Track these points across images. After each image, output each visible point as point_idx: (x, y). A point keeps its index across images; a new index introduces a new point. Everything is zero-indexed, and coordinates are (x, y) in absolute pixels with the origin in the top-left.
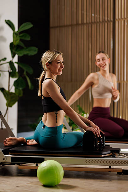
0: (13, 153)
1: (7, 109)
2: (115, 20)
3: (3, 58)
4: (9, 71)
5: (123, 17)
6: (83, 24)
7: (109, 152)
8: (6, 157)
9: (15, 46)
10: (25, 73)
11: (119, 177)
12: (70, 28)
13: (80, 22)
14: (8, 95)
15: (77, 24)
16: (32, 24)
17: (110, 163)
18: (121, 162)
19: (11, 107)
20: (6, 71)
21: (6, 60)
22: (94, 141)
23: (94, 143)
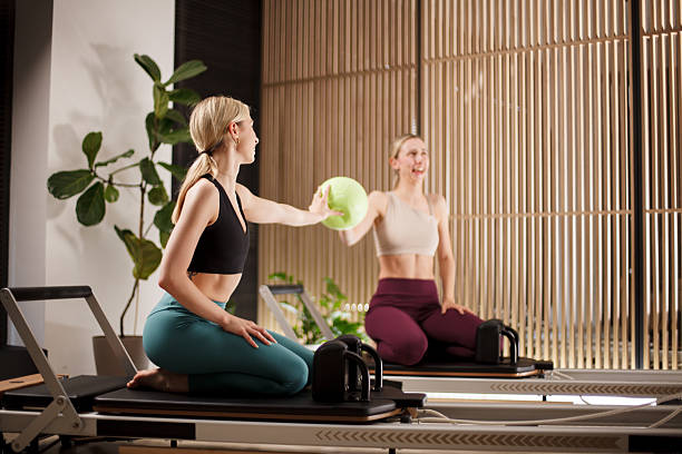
1: (137, 284)
2: (422, 61)
3: (126, 150)
4: (141, 186)
5: (440, 55)
6: (342, 75)
8: (81, 418)
9: (158, 120)
12: (311, 85)
13: (336, 71)
14: (136, 248)
15: (329, 76)
16: (206, 65)
18: (443, 439)
19: (146, 278)
20: (135, 186)
21: (133, 157)
22: (347, 371)
23: (346, 377)
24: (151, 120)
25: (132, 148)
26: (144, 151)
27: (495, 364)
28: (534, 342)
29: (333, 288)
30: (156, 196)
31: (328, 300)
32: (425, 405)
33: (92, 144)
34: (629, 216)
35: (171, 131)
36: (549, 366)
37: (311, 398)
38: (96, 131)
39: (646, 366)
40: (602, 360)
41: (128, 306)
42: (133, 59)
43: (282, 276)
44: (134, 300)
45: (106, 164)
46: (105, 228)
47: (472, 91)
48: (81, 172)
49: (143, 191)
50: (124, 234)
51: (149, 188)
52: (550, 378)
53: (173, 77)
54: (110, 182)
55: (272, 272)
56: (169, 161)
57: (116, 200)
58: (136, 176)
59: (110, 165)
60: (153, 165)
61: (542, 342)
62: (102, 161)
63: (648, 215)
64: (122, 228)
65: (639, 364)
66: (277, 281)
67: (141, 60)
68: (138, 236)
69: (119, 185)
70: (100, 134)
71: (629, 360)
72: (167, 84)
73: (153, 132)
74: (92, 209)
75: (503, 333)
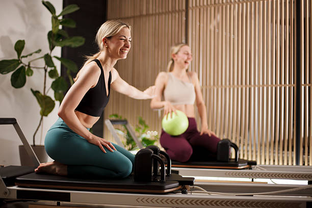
0: (22, 183)
1: (42, 119)
2: (189, 8)
3: (37, 49)
4: (45, 68)
5: (198, 4)
6: (148, 15)
7: (177, 184)
8: (9, 189)
9: (54, 35)
10: (68, 72)
12: (132, 20)
13: (144, 13)
14: (42, 100)
15: (141, 16)
17: (178, 204)
19: (46, 116)
20: (41, 68)
21: (41, 53)
22: (153, 165)
23: (153, 168)
24: (50, 34)
25: (40, 48)
26: (46, 50)
27: (227, 162)
28: (244, 151)
29: (142, 122)
30: (53, 74)
31: (140, 128)
32: (194, 183)
33: (20, 46)
34: (294, 88)
35: (61, 40)
36: (255, 163)
37: (133, 180)
38: (22, 39)
39: (301, 164)
40: (279, 161)
41: (37, 130)
42: (41, 3)
43: (116, 116)
44: (41, 127)
45: (26, 57)
46: (26, 89)
47: (214, 23)
48: (14, 60)
49: (46, 71)
50: (36, 93)
51: (49, 69)
52: (255, 169)
53: (62, 13)
54: (29, 66)
55: (111, 114)
56: (59, 56)
57: (31, 75)
58: (42, 63)
59: (28, 57)
60: (51, 58)
61: (248, 151)
62: (25, 55)
63: (303, 87)
64: (35, 90)
65: (297, 163)
66: (114, 118)
67: (45, 3)
68: (43, 94)
69: (34, 67)
70: (24, 41)
71: (292, 161)
72: (59, 16)
73: (51, 40)
74: (19, 80)
75: (232, 146)
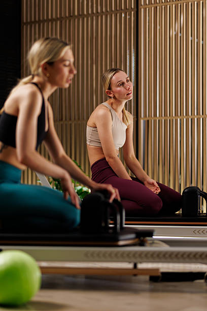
2: (140, 6)
7: (133, 236)
11: (153, 287)
17: (136, 258)
